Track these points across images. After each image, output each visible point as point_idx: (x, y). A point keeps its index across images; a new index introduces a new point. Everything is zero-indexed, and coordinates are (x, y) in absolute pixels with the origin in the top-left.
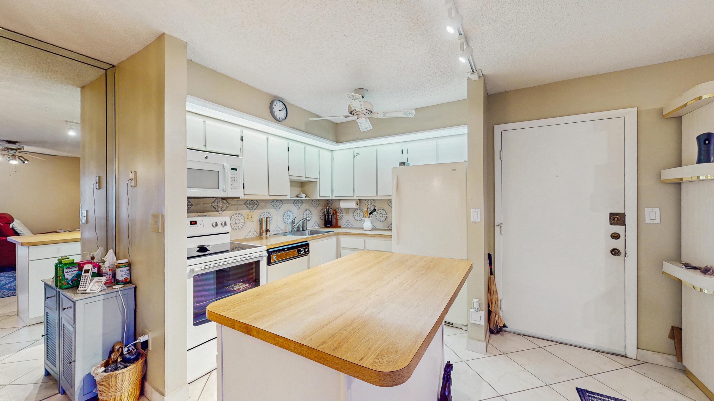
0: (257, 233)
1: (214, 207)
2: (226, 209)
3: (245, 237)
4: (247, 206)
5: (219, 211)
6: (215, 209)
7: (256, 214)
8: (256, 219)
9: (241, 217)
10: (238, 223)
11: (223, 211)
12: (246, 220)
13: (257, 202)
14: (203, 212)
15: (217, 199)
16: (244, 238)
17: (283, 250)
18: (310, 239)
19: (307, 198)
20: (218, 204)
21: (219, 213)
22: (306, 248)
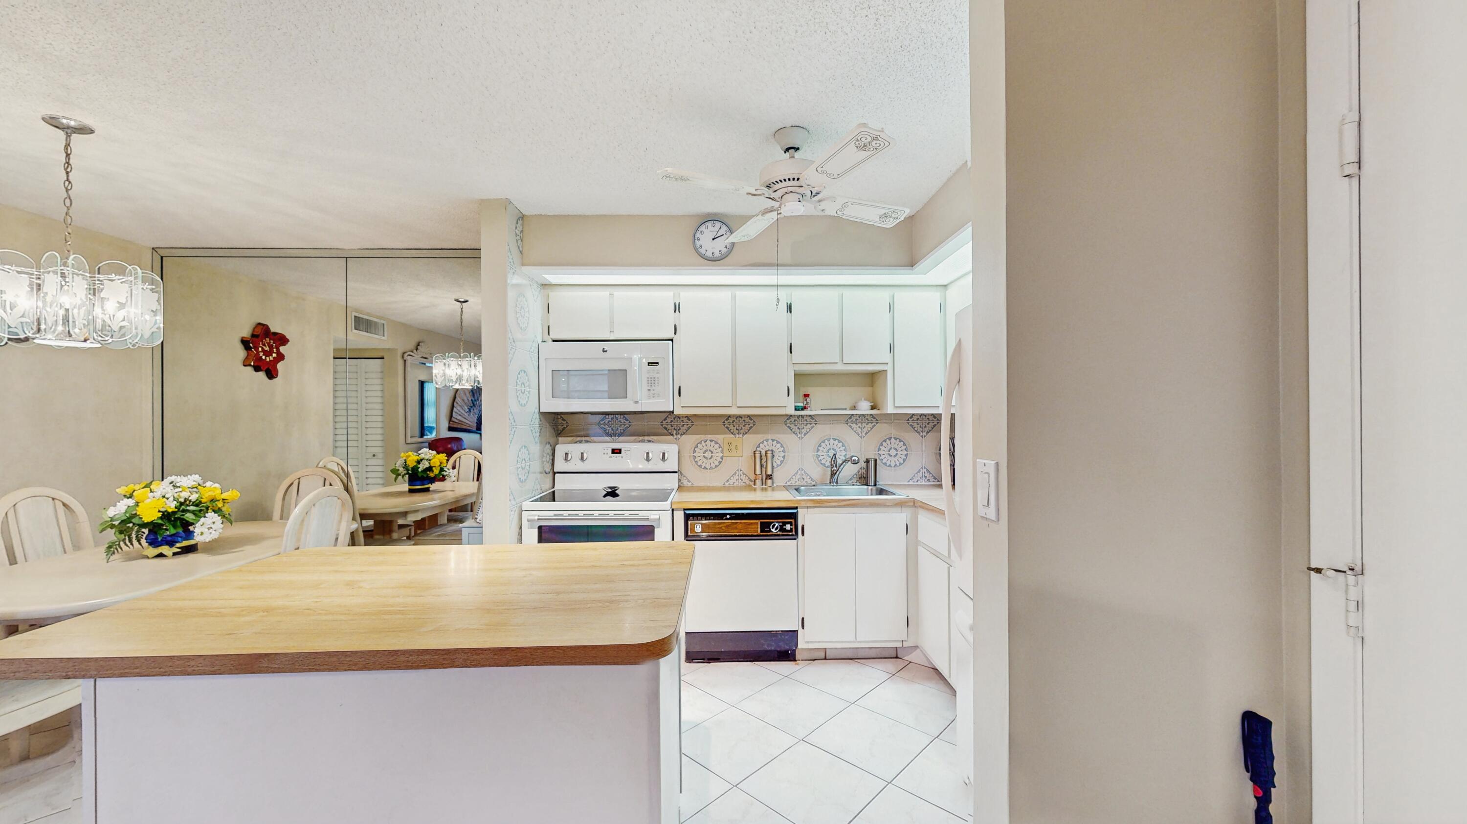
0: (749, 478)
1: (666, 428)
2: (687, 431)
3: (724, 484)
4: (727, 428)
5: (674, 434)
6: (668, 431)
7: (748, 442)
8: (747, 452)
9: (715, 448)
10: (710, 457)
11: (682, 435)
12: (726, 453)
13: (751, 420)
14: (647, 436)
15: (670, 414)
16: (722, 485)
17: (721, 516)
18: (803, 504)
19: (874, 412)
20: (673, 423)
21: (675, 437)
22: (791, 523)
